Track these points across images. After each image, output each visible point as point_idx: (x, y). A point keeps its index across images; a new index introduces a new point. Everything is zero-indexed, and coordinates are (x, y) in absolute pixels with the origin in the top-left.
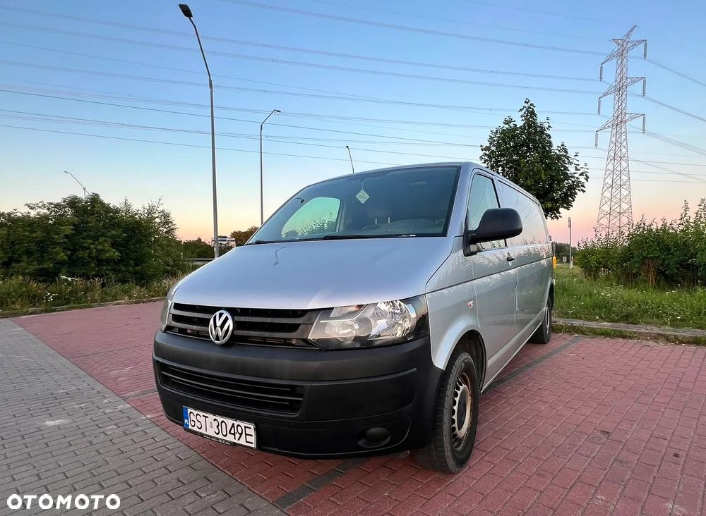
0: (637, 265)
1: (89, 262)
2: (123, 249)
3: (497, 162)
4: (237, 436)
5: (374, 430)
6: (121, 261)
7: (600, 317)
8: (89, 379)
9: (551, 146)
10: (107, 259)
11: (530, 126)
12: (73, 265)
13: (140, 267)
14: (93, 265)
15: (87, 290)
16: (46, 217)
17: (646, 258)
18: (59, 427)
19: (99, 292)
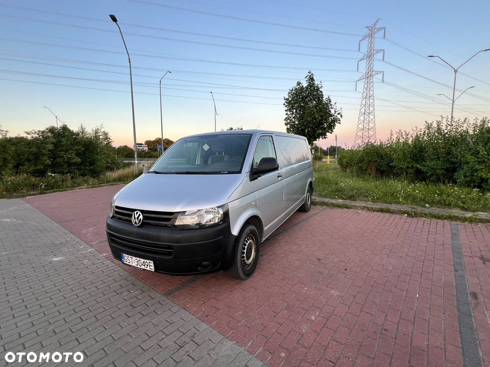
0: (366, 165)
1: (63, 165)
2: (82, 156)
3: (292, 107)
4: (146, 266)
5: (205, 263)
6: (82, 163)
7: (338, 197)
8: (72, 235)
9: (322, 97)
10: (73, 163)
11: (311, 87)
12: (54, 167)
13: (93, 167)
14: (65, 166)
15: (63, 181)
16: (36, 139)
17: (370, 161)
18: (60, 261)
19: (70, 182)
